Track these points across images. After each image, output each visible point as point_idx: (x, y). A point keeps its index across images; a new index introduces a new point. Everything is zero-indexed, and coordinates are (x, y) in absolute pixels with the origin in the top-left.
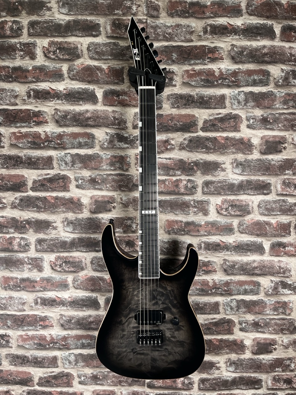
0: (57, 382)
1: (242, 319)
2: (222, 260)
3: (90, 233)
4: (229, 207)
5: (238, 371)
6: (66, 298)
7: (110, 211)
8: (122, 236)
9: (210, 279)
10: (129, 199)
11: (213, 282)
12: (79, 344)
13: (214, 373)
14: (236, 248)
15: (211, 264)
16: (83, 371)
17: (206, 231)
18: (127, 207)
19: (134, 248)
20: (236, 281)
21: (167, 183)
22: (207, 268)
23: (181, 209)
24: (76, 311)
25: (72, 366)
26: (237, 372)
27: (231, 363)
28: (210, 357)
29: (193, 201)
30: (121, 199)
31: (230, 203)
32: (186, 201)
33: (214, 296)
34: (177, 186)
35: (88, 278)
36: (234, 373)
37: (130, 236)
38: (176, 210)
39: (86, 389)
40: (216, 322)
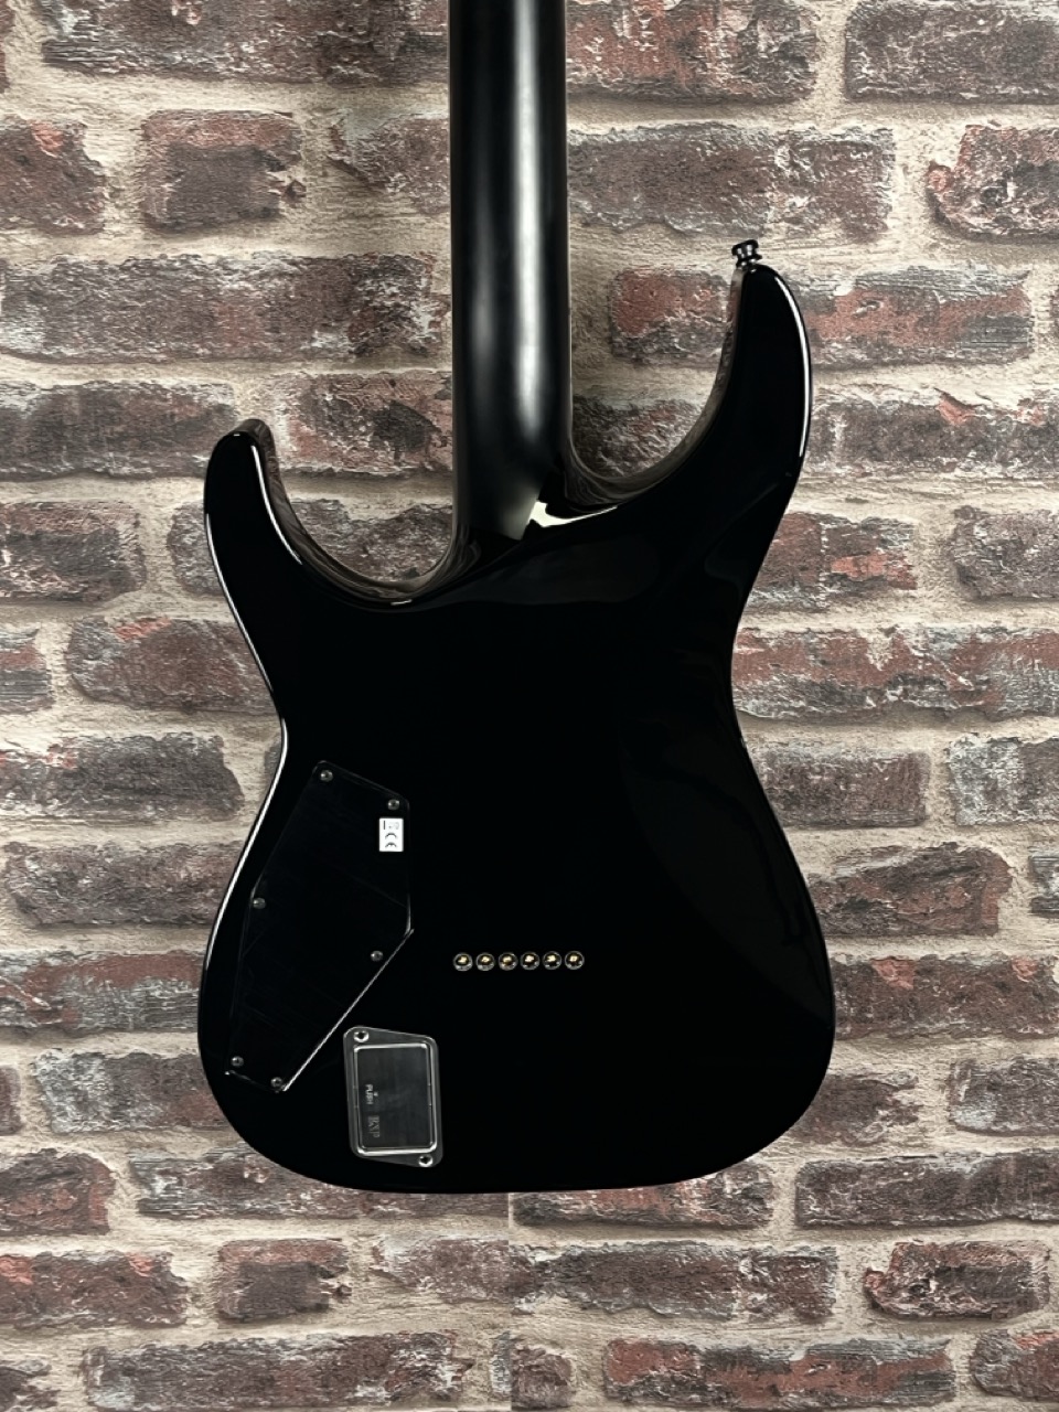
0: (18, 1208)
1: (1048, 853)
2: (947, 514)
3: (154, 362)
4: (1003, 184)
5: (1014, 1127)
6: (33, 749)
7: (269, 215)
8: (349, 379)
9: (873, 625)
10: (382, 138)
11: (894, 643)
12: (130, 1005)
13: (882, 1140)
14: (1035, 440)
15: (884, 543)
16: (163, 1149)
17: (858, 342)
18: (374, 194)
19: (427, 455)
20: (1027, 634)
21: (623, 28)
22: (856, 563)
23: (712, 204)
24: (98, 823)
25: (98, 1124)
26: (1007, 1133)
27: (976, 1085)
28: (862, 1056)
29: (784, 149)
30: (334, 134)
31: (1012, 158)
32: (744, 147)
33: (897, 727)
34: (688, 46)
35: (156, 636)
36: (991, 1140)
37: (401, 378)
38: (679, 207)
39: (182, 1242)
40: (900, 870)
